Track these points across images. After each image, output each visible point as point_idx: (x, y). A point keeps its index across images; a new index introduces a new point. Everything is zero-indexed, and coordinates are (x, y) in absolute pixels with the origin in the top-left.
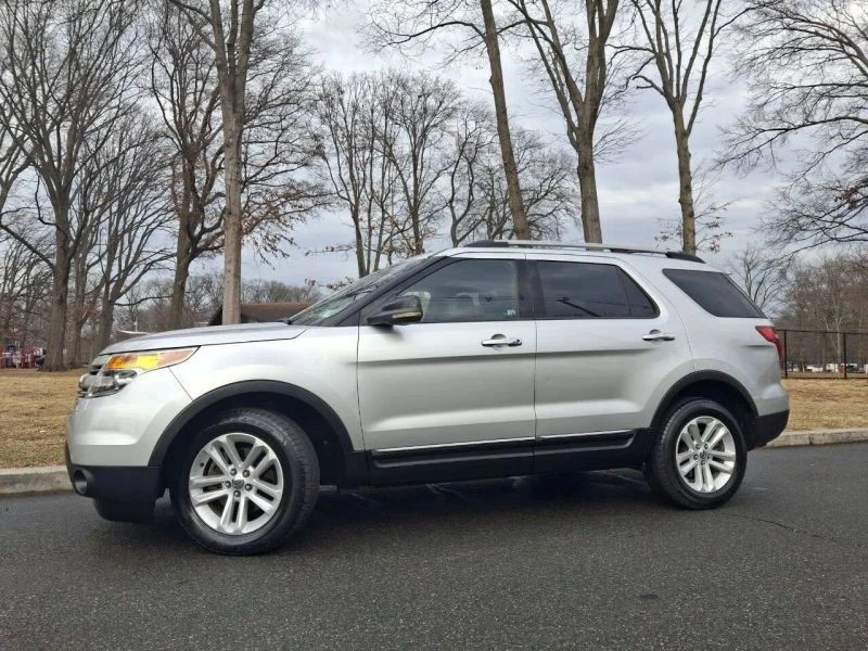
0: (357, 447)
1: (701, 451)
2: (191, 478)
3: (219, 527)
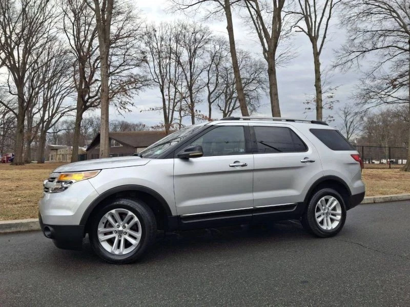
0: (174, 214)
1: (326, 211)
2: (99, 229)
3: (112, 251)
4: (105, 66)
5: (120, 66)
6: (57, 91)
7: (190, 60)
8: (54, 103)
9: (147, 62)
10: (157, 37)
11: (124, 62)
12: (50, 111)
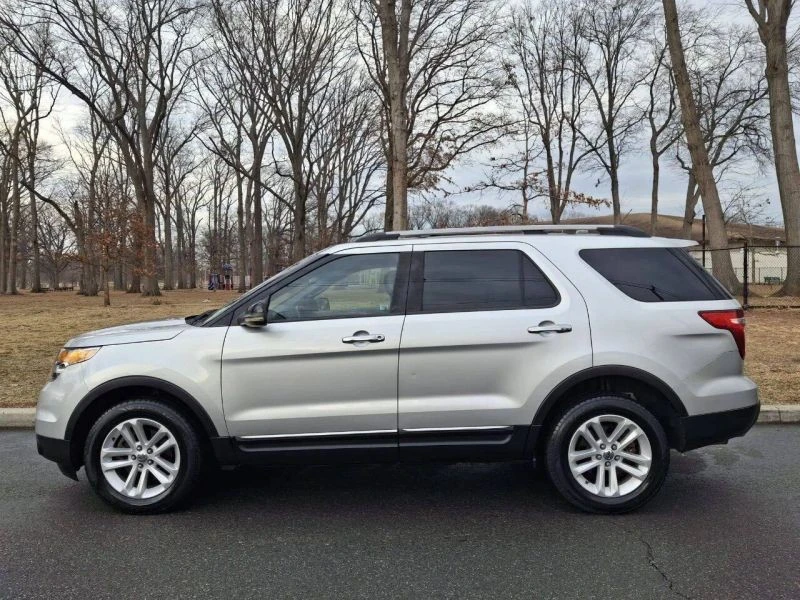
0: (222, 433)
1: (606, 451)
2: (103, 450)
3: (123, 491)
4: (399, 112)
5: (456, 102)
6: (362, 162)
7: (608, 65)
8: (357, 184)
9: (516, 87)
10: (536, 30)
11: (464, 93)
12: (353, 199)
